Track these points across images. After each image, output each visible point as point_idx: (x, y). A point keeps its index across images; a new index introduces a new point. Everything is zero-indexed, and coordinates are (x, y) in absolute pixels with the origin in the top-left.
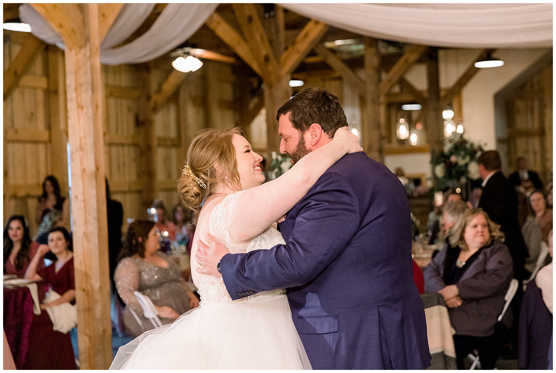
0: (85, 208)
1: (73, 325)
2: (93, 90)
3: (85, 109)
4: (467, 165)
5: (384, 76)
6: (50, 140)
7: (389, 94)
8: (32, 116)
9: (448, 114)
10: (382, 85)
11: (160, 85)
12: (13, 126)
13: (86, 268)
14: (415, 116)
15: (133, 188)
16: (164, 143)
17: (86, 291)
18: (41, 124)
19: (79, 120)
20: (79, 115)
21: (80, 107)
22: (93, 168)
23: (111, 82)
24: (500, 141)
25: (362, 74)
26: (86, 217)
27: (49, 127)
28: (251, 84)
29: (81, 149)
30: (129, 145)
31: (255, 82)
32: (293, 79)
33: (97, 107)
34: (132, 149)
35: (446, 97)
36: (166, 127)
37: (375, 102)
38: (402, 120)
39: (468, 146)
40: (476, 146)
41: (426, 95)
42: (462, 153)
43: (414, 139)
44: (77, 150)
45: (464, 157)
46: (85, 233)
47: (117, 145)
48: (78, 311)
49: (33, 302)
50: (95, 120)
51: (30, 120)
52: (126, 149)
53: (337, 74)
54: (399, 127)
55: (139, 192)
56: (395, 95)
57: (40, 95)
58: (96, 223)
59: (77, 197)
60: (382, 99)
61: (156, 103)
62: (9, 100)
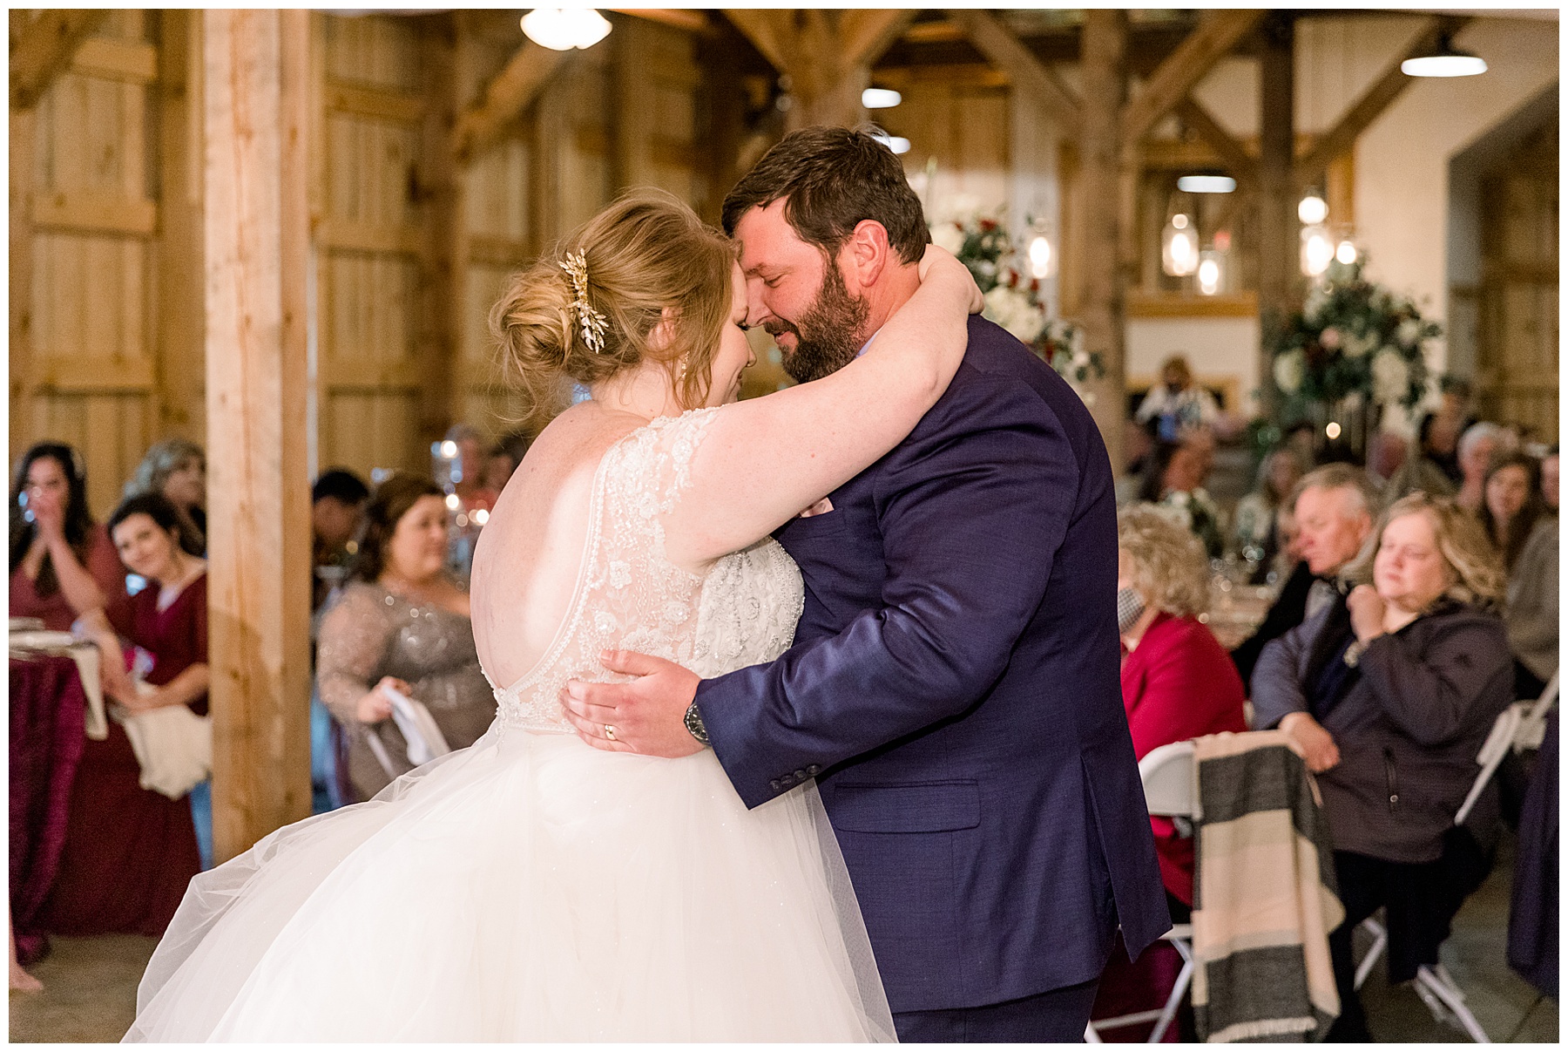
0: (247, 433)
1: (198, 774)
2: (284, 82)
3: (257, 140)
4: (1368, 358)
5: (1137, 89)
7: (1148, 143)
8: (109, 157)
9: (1311, 209)
10: (1128, 114)
11: (484, 86)
12: (50, 183)
13: (242, 607)
14: (1212, 211)
15: (394, 381)
16: (488, 254)
17: (241, 679)
18: (133, 181)
19: (239, 172)
20: (237, 154)
21: (244, 131)
22: (274, 315)
23: (343, 69)
24: (1459, 293)
25: (1074, 79)
26: (248, 461)
27: (156, 193)
28: (746, 95)
29: (243, 256)
30: (387, 256)
31: (758, 88)
32: (875, 86)
33: (293, 134)
34: (396, 269)
35: (1310, 158)
36: (496, 208)
37: (1109, 161)
38: (1180, 220)
39: (1375, 302)
40: (1398, 305)
41: (1253, 150)
42: (1358, 322)
43: (1211, 278)
44: (229, 260)
45: (1362, 335)
46: (243, 508)
47: (354, 253)
48: (217, 736)
49: (86, 702)
50: (285, 173)
51: (103, 169)
52: (378, 267)
53: (999, 78)
54: (1170, 239)
55: (412, 393)
56: (1164, 145)
57: (134, 99)
58: (277, 478)
59: (223, 399)
60: (1130, 155)
61: (469, 137)
62: (42, 106)
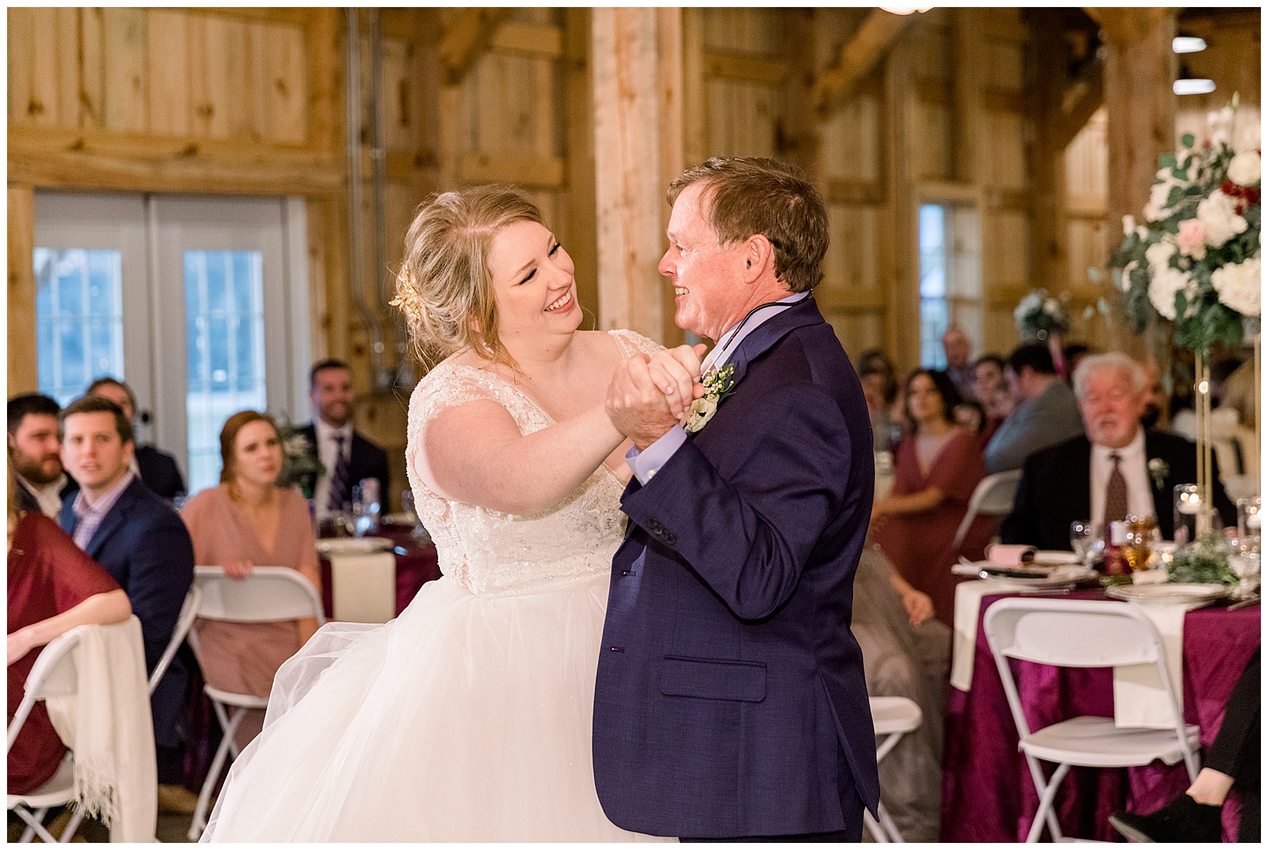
2: (660, 50)
3: (638, 101)
6: (565, 184)
8: (523, 124)
11: (838, 49)
12: (476, 148)
16: (846, 193)
18: (544, 144)
19: (623, 128)
20: (622, 114)
21: (628, 94)
23: (718, 41)
27: (563, 151)
28: (1070, 47)
29: (628, 202)
31: (1079, 41)
32: (1182, 34)
33: (669, 94)
36: (852, 154)
44: (616, 205)
50: (663, 128)
51: (519, 133)
57: (543, 72)
61: (826, 94)
62: (467, 84)
